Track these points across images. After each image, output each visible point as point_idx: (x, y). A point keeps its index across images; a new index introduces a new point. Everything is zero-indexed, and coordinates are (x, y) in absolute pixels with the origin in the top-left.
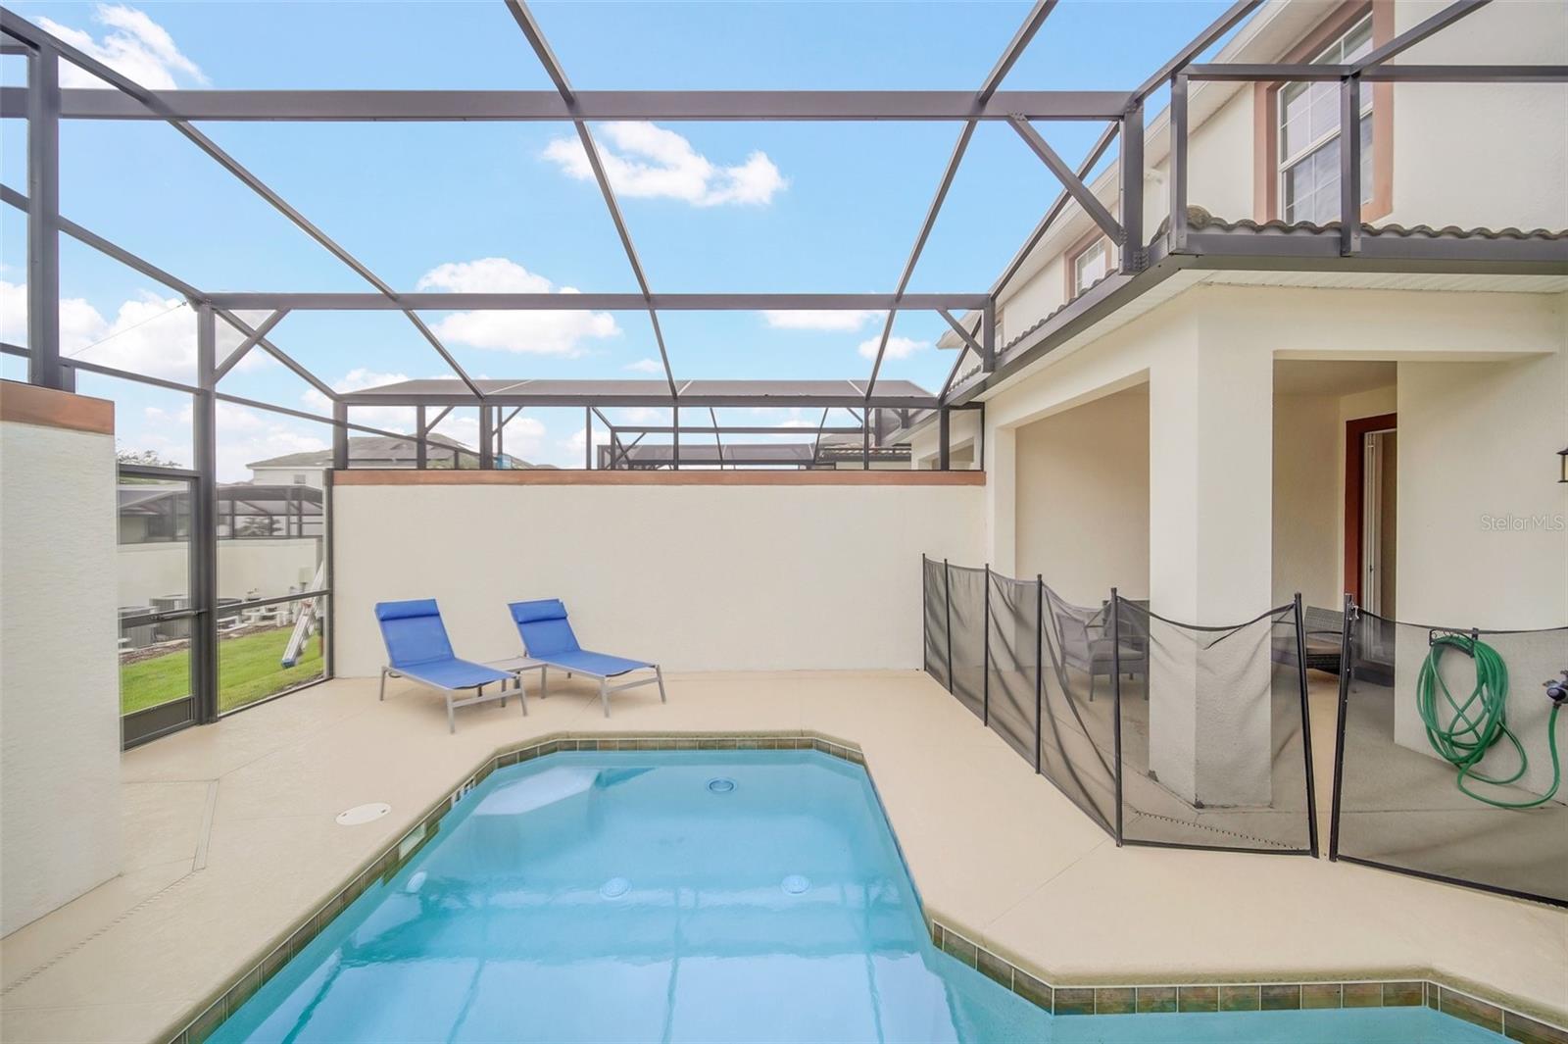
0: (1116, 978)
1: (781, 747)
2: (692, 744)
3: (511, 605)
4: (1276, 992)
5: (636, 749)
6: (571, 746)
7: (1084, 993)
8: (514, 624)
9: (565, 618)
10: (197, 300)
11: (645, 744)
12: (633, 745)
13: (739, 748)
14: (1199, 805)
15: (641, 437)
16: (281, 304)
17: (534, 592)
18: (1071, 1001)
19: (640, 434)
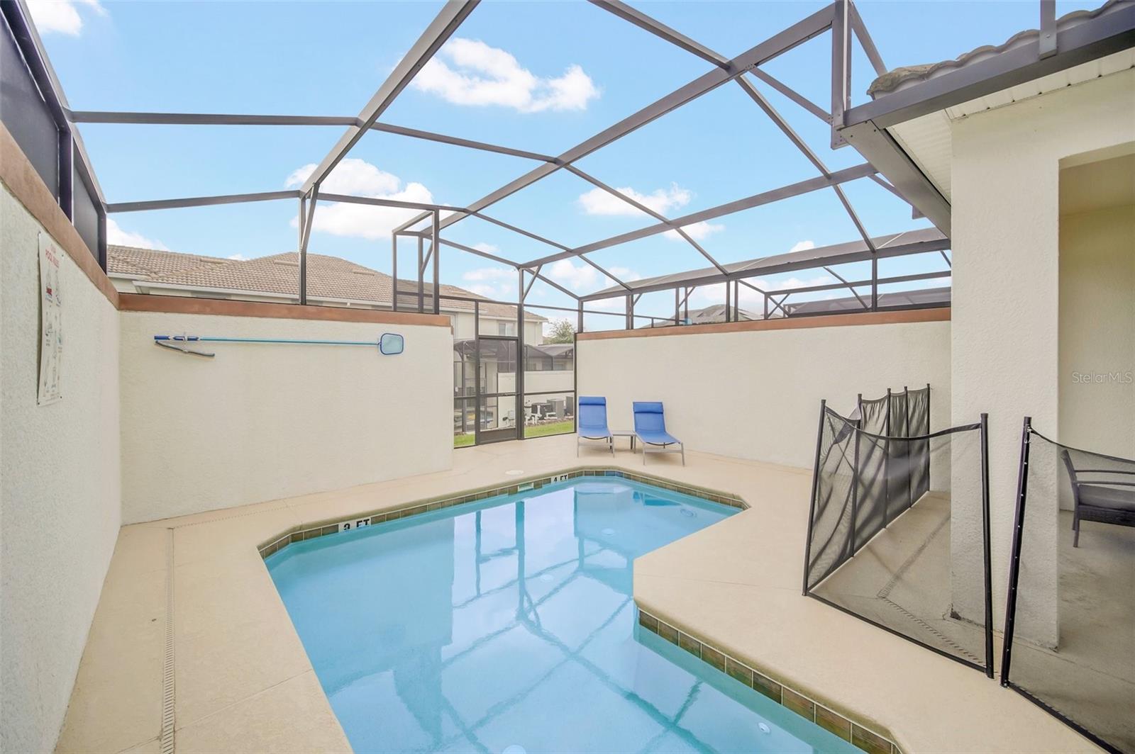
0: (672, 622)
1: (721, 502)
2: (674, 488)
3: (634, 403)
4: (763, 680)
5: (647, 483)
6: (621, 475)
7: (653, 620)
8: (633, 412)
9: (662, 413)
10: (519, 267)
11: (652, 482)
12: (646, 481)
13: (698, 497)
14: (955, 616)
15: (786, 297)
16: (539, 263)
17: (649, 397)
18: (646, 621)
19: (785, 295)
